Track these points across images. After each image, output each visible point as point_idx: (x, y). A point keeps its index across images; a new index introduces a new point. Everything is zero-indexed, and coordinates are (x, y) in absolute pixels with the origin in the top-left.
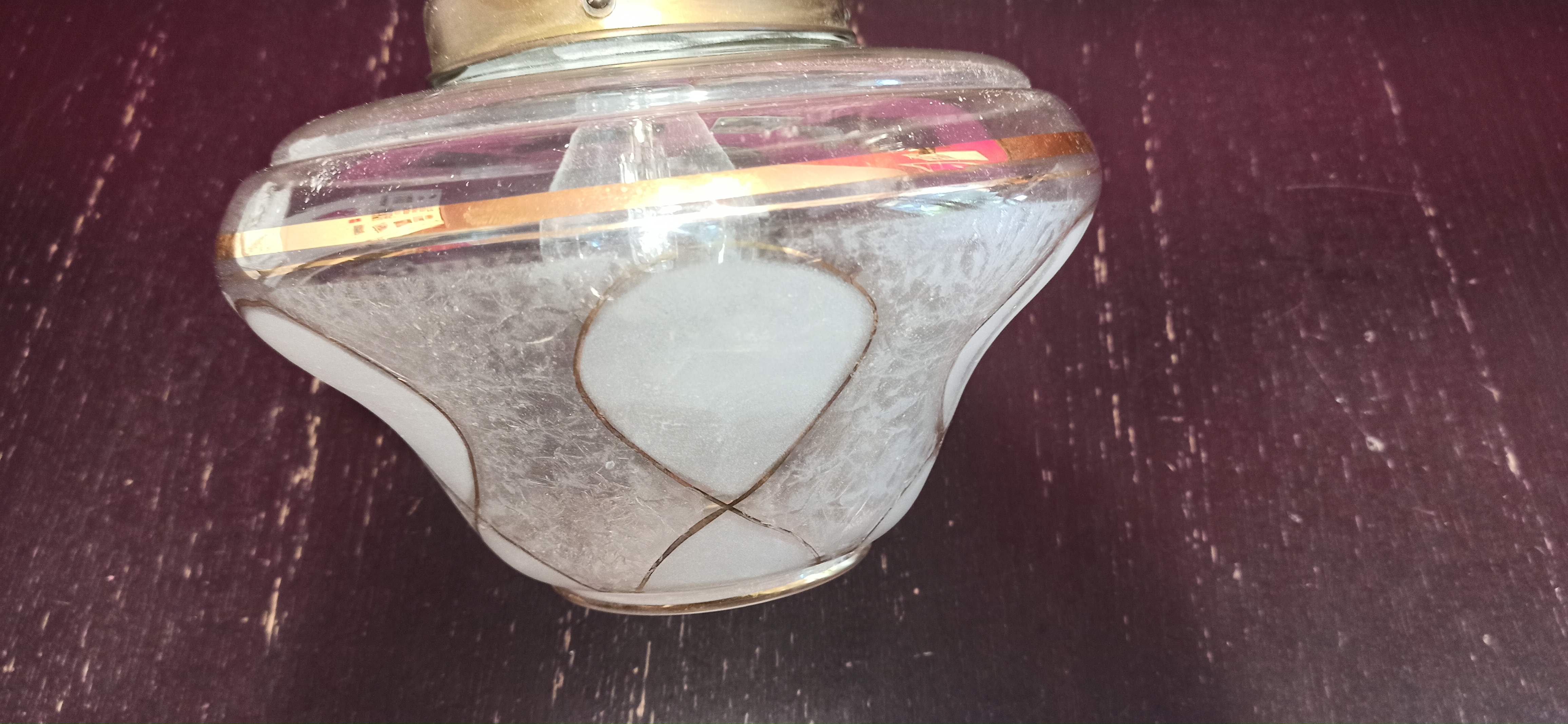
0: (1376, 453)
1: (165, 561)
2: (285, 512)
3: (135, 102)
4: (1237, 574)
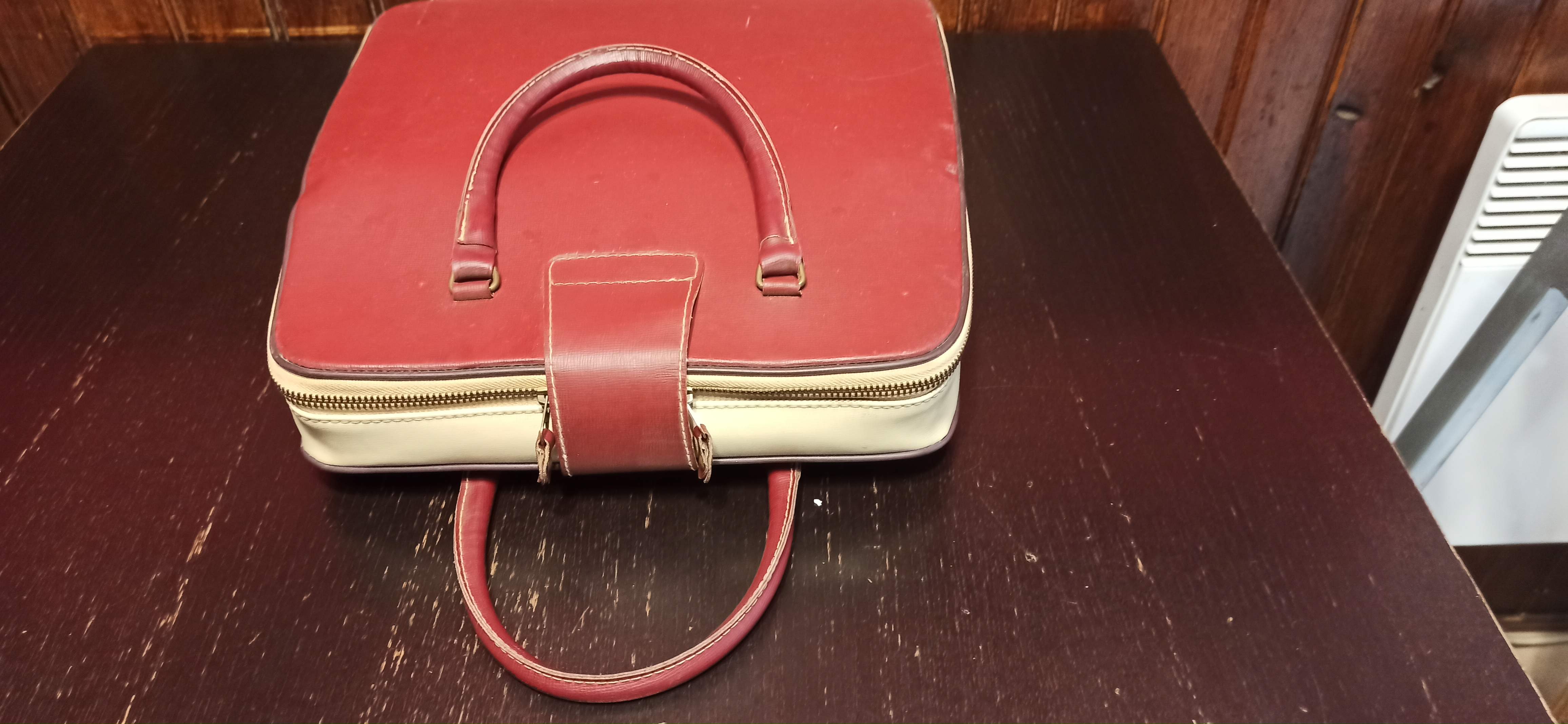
0: (1032, 562)
1: (42, 687)
2: (148, 647)
3: (84, 372)
4: (917, 653)
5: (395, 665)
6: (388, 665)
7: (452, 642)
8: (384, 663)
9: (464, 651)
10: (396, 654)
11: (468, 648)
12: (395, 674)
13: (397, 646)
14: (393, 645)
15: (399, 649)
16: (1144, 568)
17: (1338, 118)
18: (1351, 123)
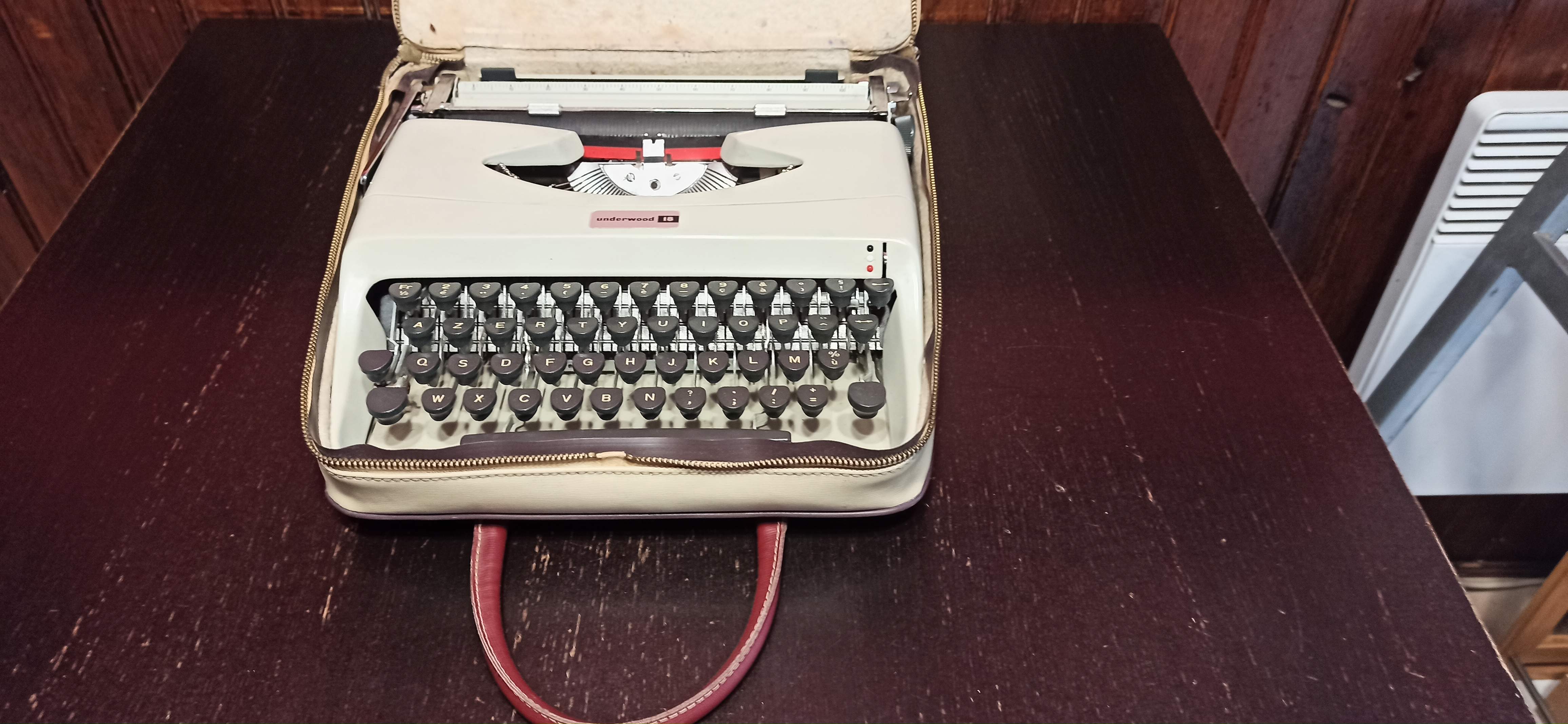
5: (543, 566)
6: (537, 566)
7: (588, 548)
8: (534, 565)
9: (599, 556)
10: (543, 557)
11: (601, 553)
12: (544, 573)
13: (543, 551)
14: (540, 550)
15: (545, 553)
16: (1154, 498)
17: (1328, 106)
18: (1339, 111)
